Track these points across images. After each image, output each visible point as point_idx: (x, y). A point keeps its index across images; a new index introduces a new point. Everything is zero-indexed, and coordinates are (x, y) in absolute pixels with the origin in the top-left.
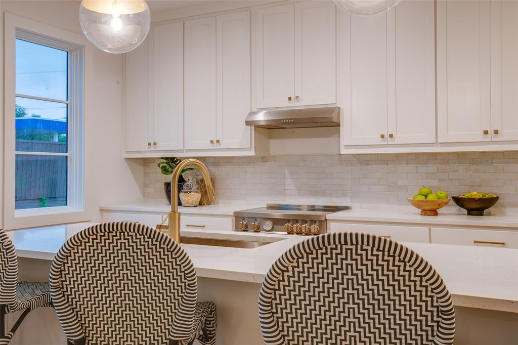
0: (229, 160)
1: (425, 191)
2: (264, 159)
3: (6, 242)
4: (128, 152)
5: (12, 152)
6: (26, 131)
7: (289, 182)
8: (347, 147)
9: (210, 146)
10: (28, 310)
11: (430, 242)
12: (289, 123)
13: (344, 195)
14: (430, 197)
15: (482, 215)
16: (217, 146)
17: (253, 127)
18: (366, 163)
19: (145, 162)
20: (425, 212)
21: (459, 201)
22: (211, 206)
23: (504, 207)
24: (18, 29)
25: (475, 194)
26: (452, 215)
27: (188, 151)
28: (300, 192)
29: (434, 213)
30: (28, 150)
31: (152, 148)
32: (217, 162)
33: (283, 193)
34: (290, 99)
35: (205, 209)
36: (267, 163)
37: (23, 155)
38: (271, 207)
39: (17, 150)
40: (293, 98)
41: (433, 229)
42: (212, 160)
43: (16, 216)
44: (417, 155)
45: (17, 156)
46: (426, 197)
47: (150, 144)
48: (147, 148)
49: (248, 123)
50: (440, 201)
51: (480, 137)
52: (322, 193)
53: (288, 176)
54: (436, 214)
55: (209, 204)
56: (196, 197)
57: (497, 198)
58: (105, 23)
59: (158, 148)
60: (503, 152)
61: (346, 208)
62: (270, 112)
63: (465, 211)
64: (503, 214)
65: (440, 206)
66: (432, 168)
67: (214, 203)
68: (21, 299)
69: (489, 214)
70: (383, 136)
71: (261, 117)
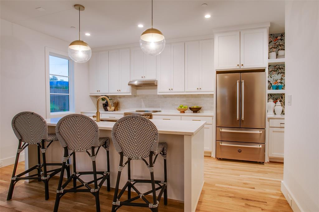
0: (124, 96)
1: (181, 106)
2: (135, 96)
3: (44, 121)
4: (90, 94)
5: (49, 94)
6: (54, 86)
7: (143, 103)
8: (159, 92)
9: (117, 92)
10: (52, 141)
11: (181, 120)
12: (142, 85)
13: (159, 107)
14: (182, 108)
15: (197, 113)
16: (119, 92)
17: (131, 86)
18: (166, 97)
19: (97, 97)
20: (181, 112)
21: (190, 109)
22: (118, 111)
23: (203, 110)
24: (50, 52)
25: (195, 107)
26: (189, 113)
27: (110, 93)
28: (146, 107)
29: (184, 112)
30: (55, 92)
31: (98, 92)
32: (120, 97)
33: (141, 107)
34: (142, 77)
35: (116, 112)
36: (136, 97)
37: (53, 95)
38: (137, 111)
39: (51, 93)
40: (143, 77)
41: (182, 117)
42: (118, 96)
43: (51, 114)
44: (181, 95)
45: (51, 95)
46: (181, 107)
47: (98, 91)
48: (97, 92)
49: (129, 85)
50: (185, 109)
51: (196, 90)
52: (153, 107)
53: (142, 101)
54: (184, 113)
55: (117, 110)
56: (113, 108)
57: (201, 108)
58: (76, 53)
59: (100, 92)
60: (204, 94)
61: (160, 111)
62: (139, 81)
63: (193, 112)
64: (203, 112)
65: (185, 110)
66: (184, 99)
67: (119, 110)
68: (50, 138)
69: (199, 112)
70: (170, 89)
71: (136, 83)
